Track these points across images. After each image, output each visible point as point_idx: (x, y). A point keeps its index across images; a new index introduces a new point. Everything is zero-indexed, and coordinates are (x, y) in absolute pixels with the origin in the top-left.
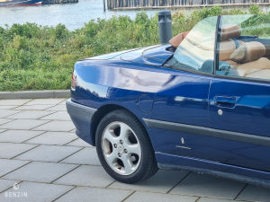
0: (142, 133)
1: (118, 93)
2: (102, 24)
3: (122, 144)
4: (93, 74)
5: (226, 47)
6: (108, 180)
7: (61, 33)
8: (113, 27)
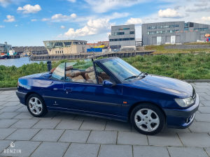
0: (42, 101)
1: (34, 88)
2: (28, 65)
3: (35, 104)
4: (25, 82)
5: (68, 72)
6: (31, 117)
7: (14, 68)
8: (32, 66)
